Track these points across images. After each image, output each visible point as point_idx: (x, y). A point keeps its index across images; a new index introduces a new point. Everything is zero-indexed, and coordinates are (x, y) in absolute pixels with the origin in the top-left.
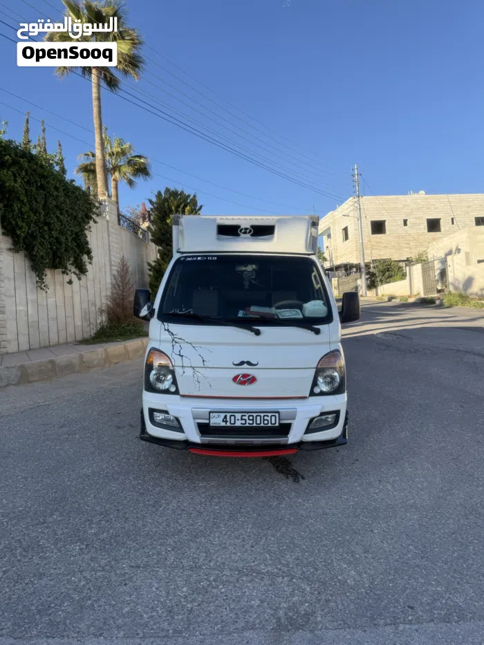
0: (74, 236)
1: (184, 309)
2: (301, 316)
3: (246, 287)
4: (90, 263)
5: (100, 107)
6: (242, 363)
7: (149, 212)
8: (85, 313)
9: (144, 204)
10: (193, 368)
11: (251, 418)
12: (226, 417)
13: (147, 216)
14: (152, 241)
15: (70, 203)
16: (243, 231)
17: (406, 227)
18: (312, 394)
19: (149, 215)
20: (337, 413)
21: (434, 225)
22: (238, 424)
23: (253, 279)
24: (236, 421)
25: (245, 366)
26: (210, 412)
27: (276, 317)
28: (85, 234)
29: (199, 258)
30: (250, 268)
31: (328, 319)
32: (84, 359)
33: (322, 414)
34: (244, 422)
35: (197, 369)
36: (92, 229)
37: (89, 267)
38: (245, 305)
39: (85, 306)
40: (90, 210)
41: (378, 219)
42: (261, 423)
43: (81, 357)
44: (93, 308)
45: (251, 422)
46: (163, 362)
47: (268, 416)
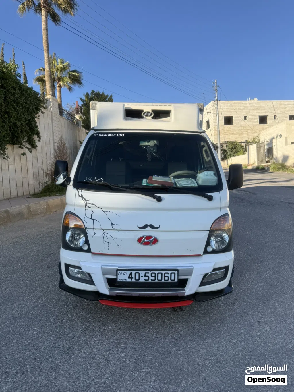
0: (27, 122)
1: (96, 178)
2: (196, 185)
3: (149, 159)
4: (39, 141)
5: (47, 35)
6: (146, 226)
7: (81, 107)
8: (36, 175)
9: (77, 102)
10: (103, 230)
11: (153, 275)
12: (131, 274)
13: (79, 110)
14: (83, 126)
15: (25, 99)
16: (146, 114)
17: (245, 121)
18: (206, 252)
19: (81, 109)
20: (227, 268)
21: (263, 120)
22: (142, 280)
23: (155, 153)
24: (141, 278)
25: (149, 228)
26: (118, 270)
27: (175, 186)
28: (35, 121)
29: (110, 135)
30: (152, 143)
31: (218, 187)
32: (31, 209)
33: (214, 270)
34: (147, 278)
35: (107, 231)
36: (40, 118)
37: (38, 144)
38: (148, 175)
39: (36, 170)
40: (39, 104)
41: (228, 116)
42: (162, 280)
43: (29, 207)
44: (42, 172)
45: (153, 278)
46: (78, 223)
47: (168, 273)
